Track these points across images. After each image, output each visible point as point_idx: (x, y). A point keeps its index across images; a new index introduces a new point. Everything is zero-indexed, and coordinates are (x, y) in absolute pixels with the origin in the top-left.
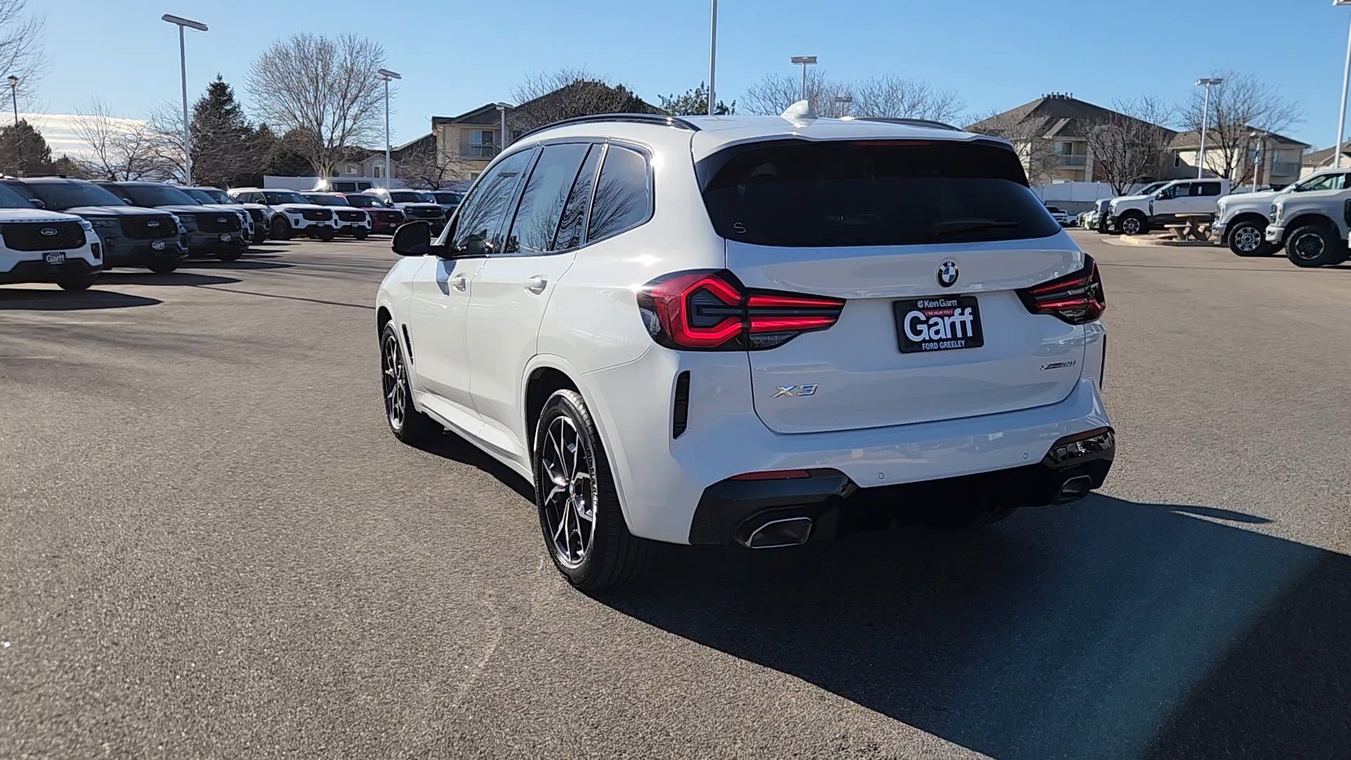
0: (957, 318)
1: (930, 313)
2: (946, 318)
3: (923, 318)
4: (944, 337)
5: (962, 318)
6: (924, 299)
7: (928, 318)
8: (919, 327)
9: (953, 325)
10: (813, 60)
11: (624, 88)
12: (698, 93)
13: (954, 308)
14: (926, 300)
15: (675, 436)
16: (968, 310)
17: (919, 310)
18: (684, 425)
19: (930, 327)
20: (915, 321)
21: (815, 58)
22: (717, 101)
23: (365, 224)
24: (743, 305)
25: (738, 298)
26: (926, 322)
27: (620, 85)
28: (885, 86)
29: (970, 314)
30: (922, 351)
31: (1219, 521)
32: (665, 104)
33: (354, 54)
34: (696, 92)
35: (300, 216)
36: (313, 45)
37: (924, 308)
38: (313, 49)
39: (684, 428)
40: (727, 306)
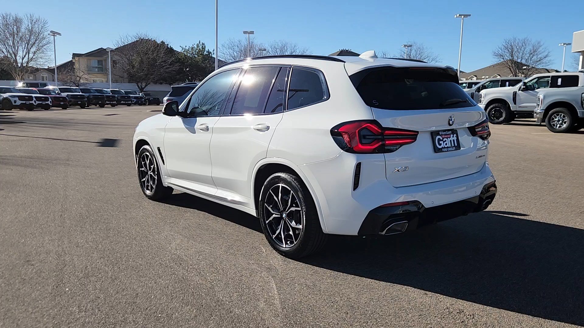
0: (452, 139)
1: (444, 137)
2: (448, 139)
3: (441, 139)
4: (448, 146)
5: (453, 138)
6: (441, 131)
7: (443, 138)
8: (441, 142)
9: (451, 141)
10: (252, 33)
11: (164, 43)
12: (198, 46)
13: (450, 134)
14: (442, 131)
15: (354, 189)
16: (455, 135)
17: (440, 135)
18: (357, 185)
19: (444, 142)
20: (439, 140)
21: (253, 32)
22: (206, 49)
23: (49, 102)
24: (382, 134)
25: (380, 131)
26: (442, 140)
27: (163, 41)
28: (280, 45)
29: (456, 137)
30: (442, 152)
31: (511, 216)
32: (183, 50)
33: (33, 23)
34: (197, 45)
35: (17, 99)
36: (11, 18)
37: (441, 135)
38: (11, 21)
39: (357, 186)
40: (375, 135)
